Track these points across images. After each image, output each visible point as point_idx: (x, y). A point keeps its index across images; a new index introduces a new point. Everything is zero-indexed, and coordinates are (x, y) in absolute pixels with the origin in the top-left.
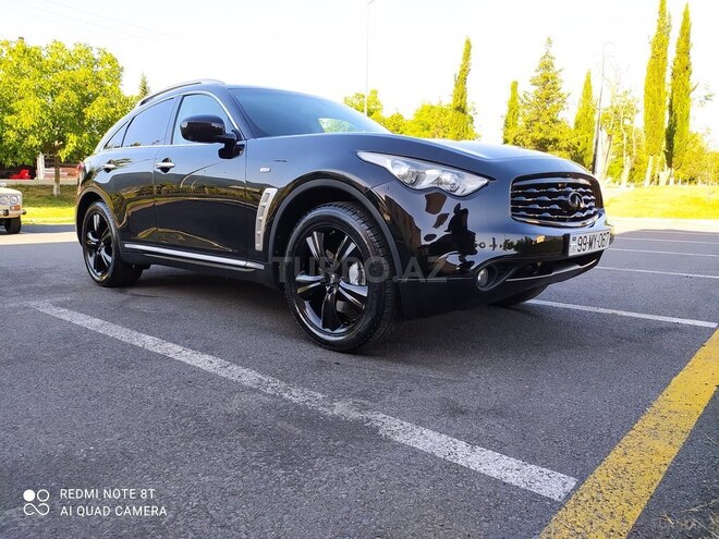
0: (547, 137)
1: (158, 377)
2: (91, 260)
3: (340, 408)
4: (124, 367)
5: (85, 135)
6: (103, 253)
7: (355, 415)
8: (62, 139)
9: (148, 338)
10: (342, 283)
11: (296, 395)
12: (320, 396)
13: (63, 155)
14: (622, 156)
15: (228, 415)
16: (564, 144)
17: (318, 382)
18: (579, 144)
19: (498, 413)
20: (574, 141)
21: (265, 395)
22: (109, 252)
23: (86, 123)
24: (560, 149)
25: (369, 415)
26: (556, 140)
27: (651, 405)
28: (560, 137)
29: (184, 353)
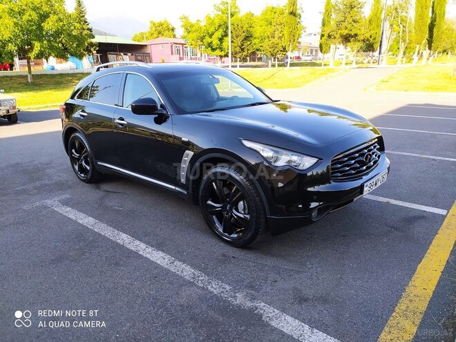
0: (350, 33)
1: (138, 273)
2: (77, 167)
3: (240, 299)
4: (117, 264)
5: (45, 42)
6: (83, 163)
7: (249, 304)
8: (30, 44)
9: (124, 236)
10: (234, 211)
11: (215, 288)
12: (228, 287)
13: (32, 55)
14: (399, 42)
15: (182, 306)
16: (361, 38)
17: (225, 275)
18: (371, 37)
19: (324, 300)
20: (368, 35)
21: (199, 287)
22: (87, 163)
23: (44, 33)
24: (359, 41)
25: (256, 304)
26: (356, 35)
27: (405, 289)
28: (359, 32)
29: (148, 250)
